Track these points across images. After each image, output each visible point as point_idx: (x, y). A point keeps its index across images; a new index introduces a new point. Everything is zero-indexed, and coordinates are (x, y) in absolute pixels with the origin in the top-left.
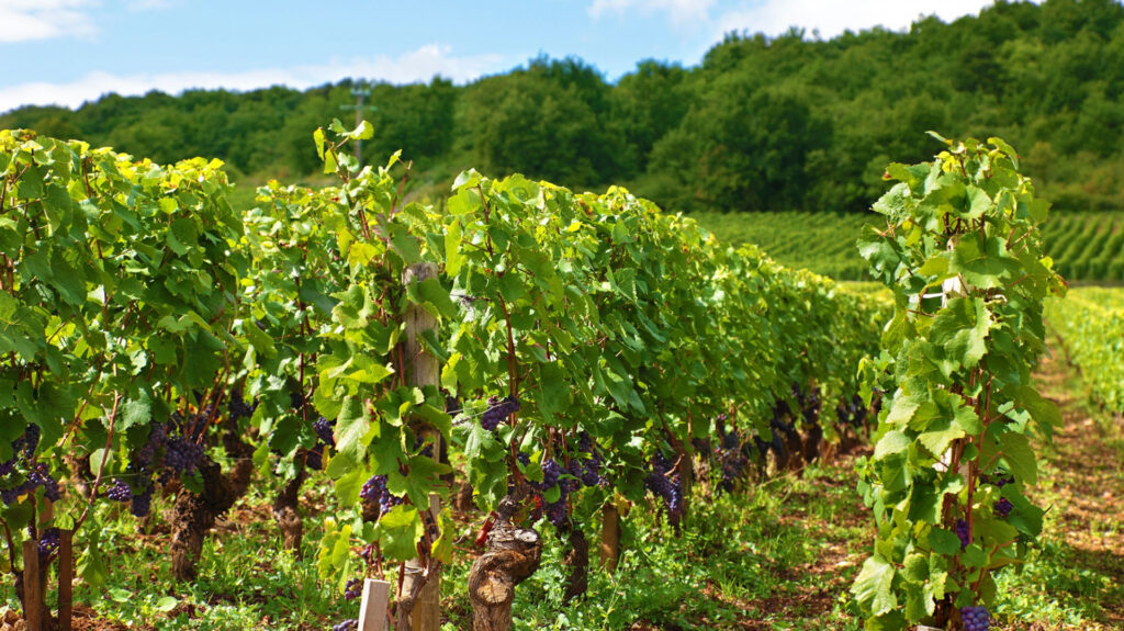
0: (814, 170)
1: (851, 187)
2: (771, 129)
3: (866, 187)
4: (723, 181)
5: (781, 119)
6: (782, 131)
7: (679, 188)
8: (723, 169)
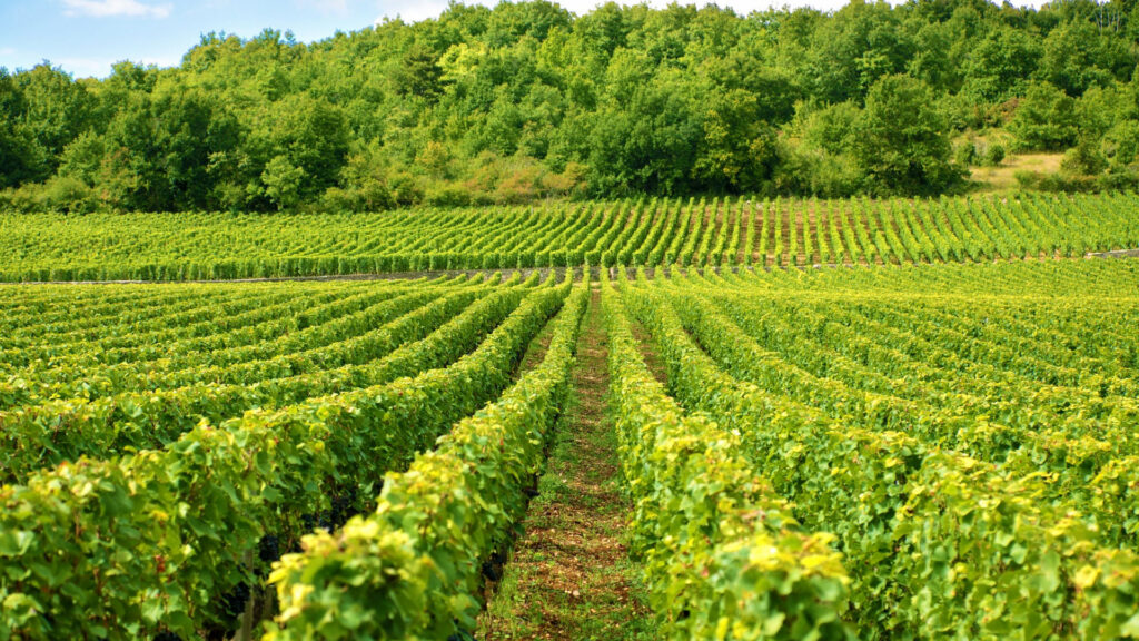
0: (216, 171)
1: (251, 187)
2: (174, 131)
3: (266, 186)
4: (127, 183)
5: (182, 122)
6: (184, 135)
7: (87, 189)
8: (126, 171)
